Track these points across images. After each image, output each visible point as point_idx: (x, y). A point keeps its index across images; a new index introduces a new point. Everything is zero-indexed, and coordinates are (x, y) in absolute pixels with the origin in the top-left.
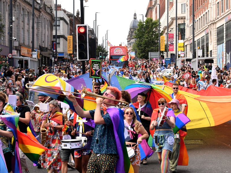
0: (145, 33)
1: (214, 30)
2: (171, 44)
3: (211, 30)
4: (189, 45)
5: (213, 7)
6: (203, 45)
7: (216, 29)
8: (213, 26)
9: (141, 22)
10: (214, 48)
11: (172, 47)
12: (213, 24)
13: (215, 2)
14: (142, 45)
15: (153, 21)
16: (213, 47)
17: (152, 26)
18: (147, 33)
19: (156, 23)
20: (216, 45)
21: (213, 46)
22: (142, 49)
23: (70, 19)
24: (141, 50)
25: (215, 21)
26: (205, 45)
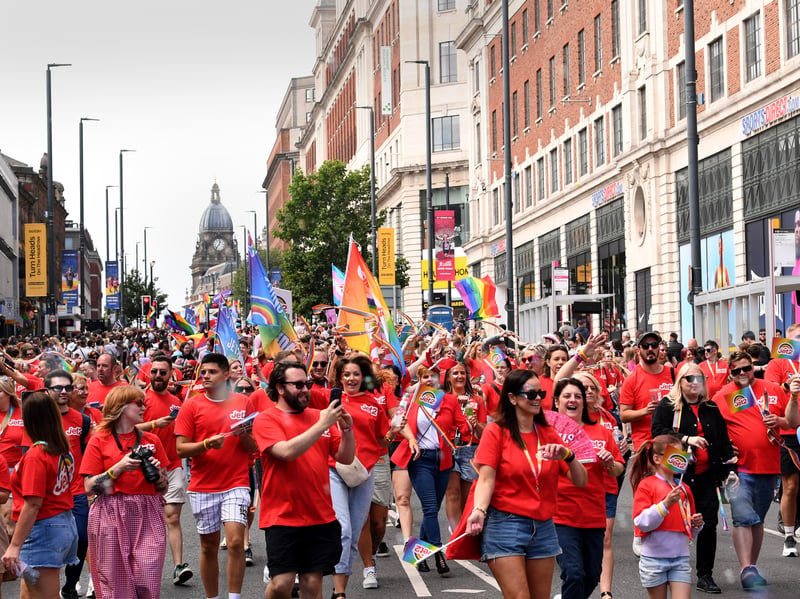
0: (316, 217)
1: (663, 180)
2: (445, 251)
3: (640, 183)
4: (493, 261)
5: (655, 84)
6: (578, 249)
7: (673, 175)
8: (657, 162)
9: (302, 177)
10: (665, 259)
11: (449, 263)
12: (656, 155)
13: (664, 61)
14: (306, 263)
15: (347, 173)
16: (659, 255)
17: (344, 192)
18: (325, 218)
19: (360, 179)
20: (675, 245)
21: (659, 249)
22: (306, 281)
23: (20, 183)
24: (303, 282)
25: (669, 144)
26: (594, 249)
